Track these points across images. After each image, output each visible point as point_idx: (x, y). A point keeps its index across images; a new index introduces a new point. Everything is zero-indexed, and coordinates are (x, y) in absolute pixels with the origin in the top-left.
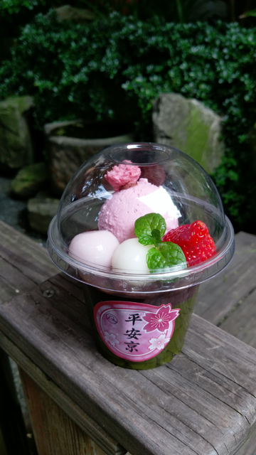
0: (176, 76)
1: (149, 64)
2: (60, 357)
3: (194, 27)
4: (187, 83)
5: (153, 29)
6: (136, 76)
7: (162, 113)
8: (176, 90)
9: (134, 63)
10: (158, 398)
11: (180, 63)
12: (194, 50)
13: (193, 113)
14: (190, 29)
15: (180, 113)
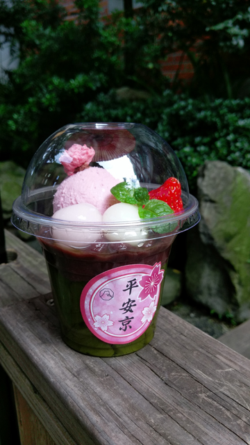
0: (223, 146)
1: (197, 136)
2: (46, 361)
3: (242, 103)
4: (234, 152)
5: (202, 105)
6: (184, 146)
7: (206, 178)
8: (222, 159)
9: (183, 135)
10: (148, 415)
11: (228, 134)
12: (241, 123)
13: (239, 179)
14: (238, 105)
15: (225, 179)
